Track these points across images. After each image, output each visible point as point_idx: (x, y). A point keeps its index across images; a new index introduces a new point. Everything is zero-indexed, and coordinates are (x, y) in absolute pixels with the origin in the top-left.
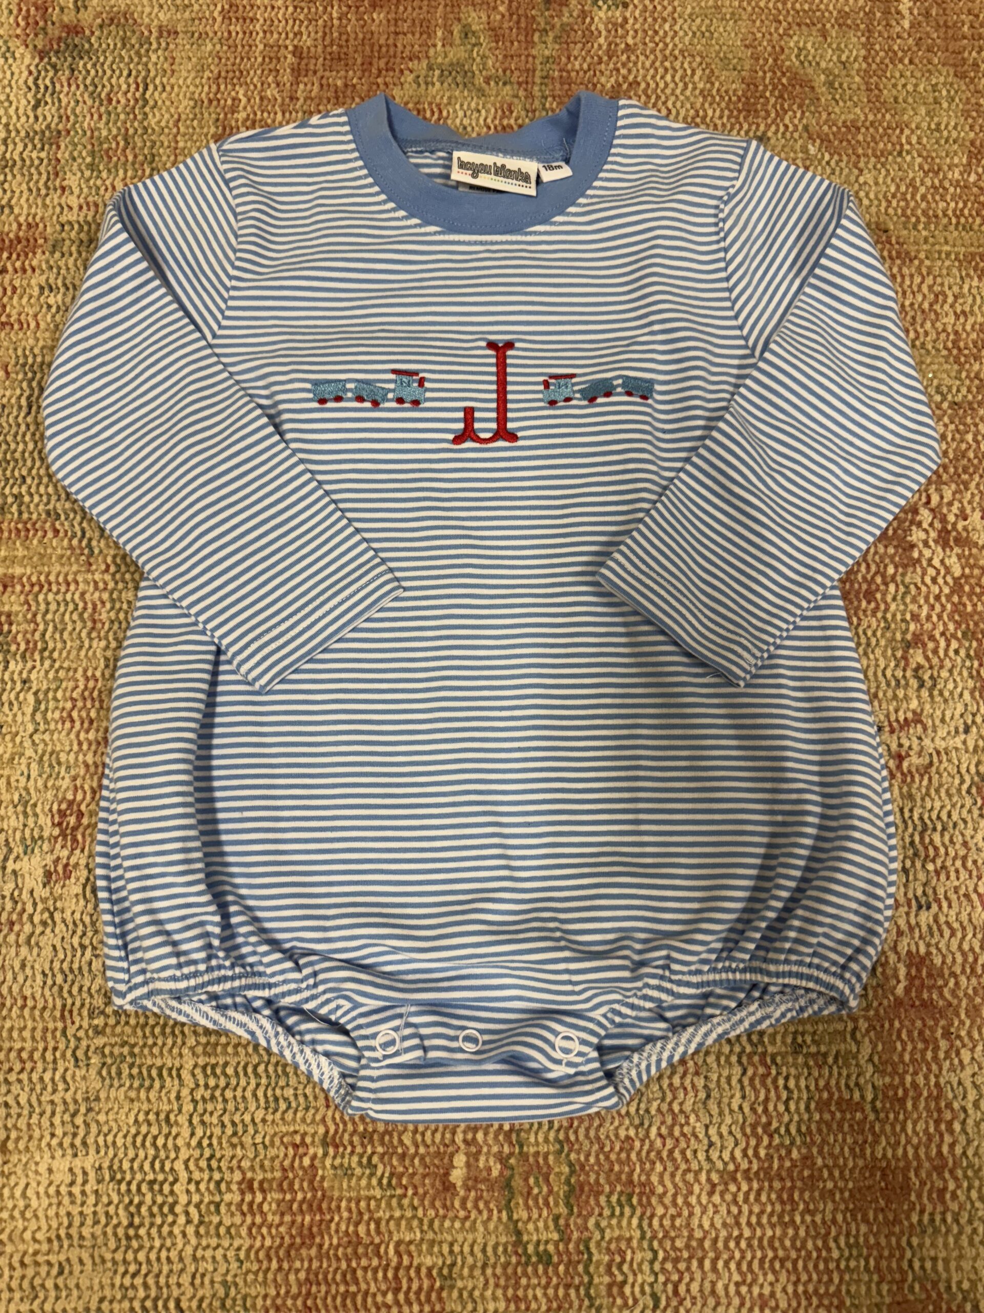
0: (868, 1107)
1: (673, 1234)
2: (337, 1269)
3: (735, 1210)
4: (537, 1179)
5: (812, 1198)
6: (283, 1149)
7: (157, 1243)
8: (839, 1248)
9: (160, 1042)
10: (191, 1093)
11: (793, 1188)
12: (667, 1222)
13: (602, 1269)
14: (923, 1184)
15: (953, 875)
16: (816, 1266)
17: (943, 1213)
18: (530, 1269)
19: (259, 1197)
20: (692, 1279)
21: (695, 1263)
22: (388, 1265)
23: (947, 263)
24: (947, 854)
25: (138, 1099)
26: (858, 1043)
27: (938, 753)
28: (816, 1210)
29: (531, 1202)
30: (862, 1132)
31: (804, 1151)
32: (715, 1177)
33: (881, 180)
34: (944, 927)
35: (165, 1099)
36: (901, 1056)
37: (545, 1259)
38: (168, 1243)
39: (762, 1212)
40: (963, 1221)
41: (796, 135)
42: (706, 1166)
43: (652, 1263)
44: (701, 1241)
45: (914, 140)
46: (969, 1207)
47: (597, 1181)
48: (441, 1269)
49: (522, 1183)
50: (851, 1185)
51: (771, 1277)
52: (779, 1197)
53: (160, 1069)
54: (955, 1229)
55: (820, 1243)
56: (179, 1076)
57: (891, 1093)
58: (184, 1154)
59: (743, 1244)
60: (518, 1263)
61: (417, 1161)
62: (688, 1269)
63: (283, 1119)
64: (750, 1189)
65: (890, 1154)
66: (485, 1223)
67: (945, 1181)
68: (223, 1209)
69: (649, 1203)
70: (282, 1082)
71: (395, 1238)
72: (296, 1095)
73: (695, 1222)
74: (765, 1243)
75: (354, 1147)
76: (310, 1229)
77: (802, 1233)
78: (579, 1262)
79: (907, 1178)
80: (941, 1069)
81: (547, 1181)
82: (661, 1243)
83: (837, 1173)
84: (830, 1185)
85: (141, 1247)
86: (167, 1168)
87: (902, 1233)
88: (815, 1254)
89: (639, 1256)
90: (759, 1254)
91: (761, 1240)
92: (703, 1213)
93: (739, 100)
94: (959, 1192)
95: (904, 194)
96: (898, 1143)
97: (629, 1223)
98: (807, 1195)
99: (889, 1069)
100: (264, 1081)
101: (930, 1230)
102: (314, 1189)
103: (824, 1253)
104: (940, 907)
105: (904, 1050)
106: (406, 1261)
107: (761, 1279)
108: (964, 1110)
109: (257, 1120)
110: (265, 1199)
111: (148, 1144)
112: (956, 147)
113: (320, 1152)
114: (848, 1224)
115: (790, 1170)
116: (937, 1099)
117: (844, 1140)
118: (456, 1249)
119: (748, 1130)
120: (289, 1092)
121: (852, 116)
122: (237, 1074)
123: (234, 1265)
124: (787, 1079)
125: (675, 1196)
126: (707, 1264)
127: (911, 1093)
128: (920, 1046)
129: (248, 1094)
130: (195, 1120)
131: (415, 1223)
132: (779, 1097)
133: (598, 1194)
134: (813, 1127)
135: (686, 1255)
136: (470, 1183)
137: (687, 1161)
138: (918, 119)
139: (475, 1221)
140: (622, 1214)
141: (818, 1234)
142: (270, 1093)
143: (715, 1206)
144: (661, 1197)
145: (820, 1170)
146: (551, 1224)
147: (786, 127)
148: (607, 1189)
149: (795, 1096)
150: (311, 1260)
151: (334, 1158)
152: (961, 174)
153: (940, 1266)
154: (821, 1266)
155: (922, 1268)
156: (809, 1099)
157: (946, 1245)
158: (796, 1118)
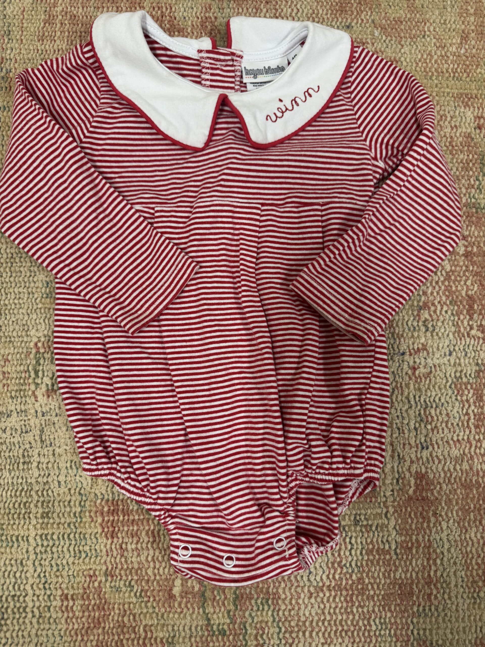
0: (393, 553)
1: (289, 619)
2: (113, 640)
3: (322, 606)
4: (218, 592)
5: (363, 600)
6: (83, 578)
7: (17, 628)
8: (376, 624)
9: (17, 522)
10: (34, 549)
11: (353, 594)
12: (286, 613)
13: (252, 638)
14: (420, 591)
15: (440, 431)
16: (363, 634)
17: (430, 606)
18: (214, 638)
19: (71, 603)
20: (299, 642)
21: (301, 634)
22: (140, 637)
23: (448, 98)
24: (438, 420)
25: (6, 552)
26: (388, 519)
27: (435, 366)
28: (365, 605)
29: (215, 604)
30: (389, 565)
31: (359, 575)
32: (312, 589)
33: (413, 51)
34: (435, 459)
35: (20, 552)
36: (411, 526)
37: (223, 633)
38: (23, 628)
39: (336, 607)
40: (440, 610)
41: (367, 25)
42: (307, 584)
43: (278, 634)
44: (304, 622)
45: (432, 29)
46: (443, 603)
47: (250, 593)
48: (168, 639)
49: (210, 594)
50: (383, 593)
51: (340, 640)
52: (346, 599)
53: (17, 537)
54: (436, 614)
55: (366, 622)
56: (28, 540)
57: (405, 545)
58: (31, 581)
59: (326, 624)
60: (209, 635)
61: (155, 583)
62: (297, 636)
63: (83, 562)
64: (330, 595)
65: (403, 576)
66: (191, 615)
67: (431, 589)
68: (52, 609)
69: (278, 603)
70: (83, 543)
71: (144, 623)
72: (91, 550)
73: (301, 613)
74: (338, 623)
75: (121, 576)
76: (98, 619)
77: (357, 617)
78: (240, 634)
79: (412, 588)
80: (431, 532)
81: (224, 592)
82: (283, 623)
83: (375, 587)
84: (372, 593)
85: (8, 630)
86: (22, 588)
87: (409, 616)
88: (363, 628)
89: (271, 631)
90: (334, 628)
91: (335, 621)
92: (306, 608)
93: (337, 4)
94: (438, 595)
95: (425, 59)
96: (408, 570)
97: (267, 614)
98: (360, 598)
99: (404, 533)
100: (73, 542)
101: (423, 615)
102: (100, 599)
103: (368, 628)
104: (433, 448)
105: (412, 522)
106: (149, 635)
107: (335, 641)
108: (443, 553)
109: (70, 563)
110: (74, 604)
111: (11, 576)
112: (454, 33)
113: (104, 579)
114: (381, 612)
115: (351, 586)
116: (429, 547)
117: (380, 570)
118: (176, 628)
119: (330, 565)
120: (87, 548)
121: (398, 15)
122: (59, 538)
123: (58, 639)
124: (351, 538)
125: (291, 599)
126: (307, 634)
127: (415, 545)
128: (421, 520)
129: (65, 549)
130: (37, 563)
131: (154, 615)
132: (346, 548)
133: (251, 599)
134: (364, 563)
135: (296, 629)
136: (183, 594)
137: (298, 581)
138: (434, 17)
139: (185, 614)
140: (263, 609)
141: (365, 618)
142: (76, 549)
143: (312, 604)
144: (284, 600)
145: (367, 585)
146: (226, 615)
147: (362, 20)
148: (256, 596)
149: (355, 547)
150: (99, 635)
151: (111, 582)
152: (457, 49)
153: (428, 632)
154: (366, 634)
155: (418, 634)
156: (362, 549)
157: (431, 622)
158: (355, 558)
